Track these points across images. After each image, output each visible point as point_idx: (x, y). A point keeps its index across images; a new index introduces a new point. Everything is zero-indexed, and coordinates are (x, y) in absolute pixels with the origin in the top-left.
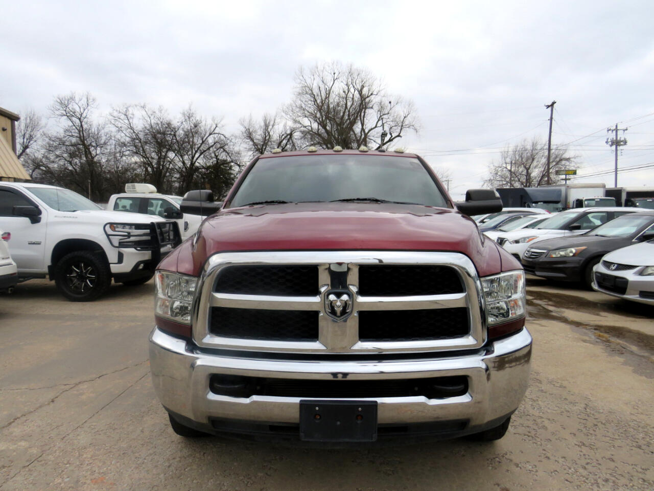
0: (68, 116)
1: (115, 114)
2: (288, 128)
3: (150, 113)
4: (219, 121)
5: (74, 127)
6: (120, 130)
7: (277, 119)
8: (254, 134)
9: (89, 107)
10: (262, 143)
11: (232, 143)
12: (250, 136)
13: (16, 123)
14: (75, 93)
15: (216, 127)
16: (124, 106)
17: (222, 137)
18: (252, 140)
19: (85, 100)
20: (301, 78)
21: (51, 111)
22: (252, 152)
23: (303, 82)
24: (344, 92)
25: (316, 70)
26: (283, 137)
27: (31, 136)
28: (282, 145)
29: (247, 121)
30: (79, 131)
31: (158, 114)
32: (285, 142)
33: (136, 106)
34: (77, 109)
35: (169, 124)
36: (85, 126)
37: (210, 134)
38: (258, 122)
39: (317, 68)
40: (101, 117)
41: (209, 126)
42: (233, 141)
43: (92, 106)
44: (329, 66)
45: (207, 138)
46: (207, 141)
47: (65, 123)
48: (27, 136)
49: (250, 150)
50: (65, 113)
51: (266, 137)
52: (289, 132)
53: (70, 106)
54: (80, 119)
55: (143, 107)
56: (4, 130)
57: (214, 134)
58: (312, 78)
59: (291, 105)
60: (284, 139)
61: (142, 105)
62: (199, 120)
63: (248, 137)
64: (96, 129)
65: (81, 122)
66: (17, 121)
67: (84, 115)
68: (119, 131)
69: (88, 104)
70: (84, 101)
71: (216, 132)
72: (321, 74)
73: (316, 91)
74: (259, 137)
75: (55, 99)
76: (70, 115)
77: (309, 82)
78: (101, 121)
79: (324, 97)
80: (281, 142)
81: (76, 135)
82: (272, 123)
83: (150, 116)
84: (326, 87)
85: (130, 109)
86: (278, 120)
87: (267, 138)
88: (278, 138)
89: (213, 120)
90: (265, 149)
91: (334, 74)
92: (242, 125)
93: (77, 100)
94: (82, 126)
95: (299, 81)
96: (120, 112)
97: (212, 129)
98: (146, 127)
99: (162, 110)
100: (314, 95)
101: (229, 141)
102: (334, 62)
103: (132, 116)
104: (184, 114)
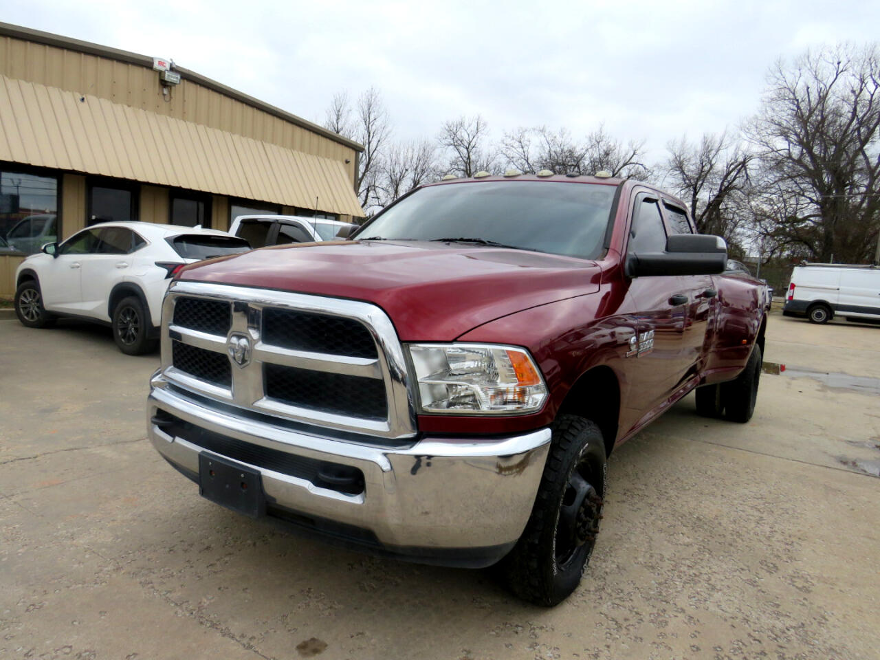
0: (455, 146)
1: (509, 141)
2: (740, 153)
3: (549, 139)
4: (639, 146)
5: (461, 159)
6: (510, 160)
7: (726, 138)
8: (685, 163)
9: (479, 134)
10: (697, 176)
11: (653, 177)
12: (680, 166)
13: (361, 154)
14: (464, 117)
15: (634, 154)
16: (519, 131)
17: (641, 168)
18: (683, 172)
19: (474, 125)
20: (778, 75)
21: (438, 140)
22: (680, 189)
23: (780, 82)
24: (853, 92)
25: (807, 61)
26: (733, 167)
27: (423, 170)
28: (729, 179)
29: (678, 145)
30: (466, 163)
31: (559, 140)
32: (733, 174)
33: (534, 129)
34: (466, 137)
35: (571, 152)
36: (473, 157)
37: (625, 164)
38: (693, 146)
39: (808, 57)
40: (491, 145)
41: (623, 154)
42: (655, 173)
43: (482, 132)
44: (831, 52)
45: (619, 170)
46: (620, 175)
47: (452, 154)
48: (419, 170)
49: (678, 185)
50: (452, 142)
51: (703, 167)
52: (741, 159)
53: (458, 134)
54: (467, 149)
55: (542, 131)
56: (347, 162)
57: (631, 163)
58: (797, 73)
59: (756, 118)
60: (733, 170)
61: (541, 128)
62: (612, 145)
63: (678, 167)
64: (486, 160)
65: (469, 154)
66: (362, 152)
67: (473, 144)
68: (509, 163)
69: (477, 130)
70: (473, 127)
71: (632, 161)
72: (814, 66)
73: (801, 94)
74: (693, 168)
75: (443, 126)
76: (457, 144)
77: (790, 79)
78: (492, 150)
79: (814, 104)
80: (728, 174)
81: (462, 167)
82: (717, 146)
83: (550, 142)
84: (822, 85)
85: (526, 135)
86: (726, 142)
87: (706, 168)
88: (725, 168)
89: (631, 144)
90: (702, 184)
91: (839, 63)
92: (671, 150)
93: (466, 125)
94: (469, 158)
95: (774, 80)
96: (513, 139)
97: (628, 158)
98: (541, 157)
99: (564, 134)
100: (797, 100)
101: (650, 173)
102: (840, 45)
103: (528, 143)
104: (590, 139)
